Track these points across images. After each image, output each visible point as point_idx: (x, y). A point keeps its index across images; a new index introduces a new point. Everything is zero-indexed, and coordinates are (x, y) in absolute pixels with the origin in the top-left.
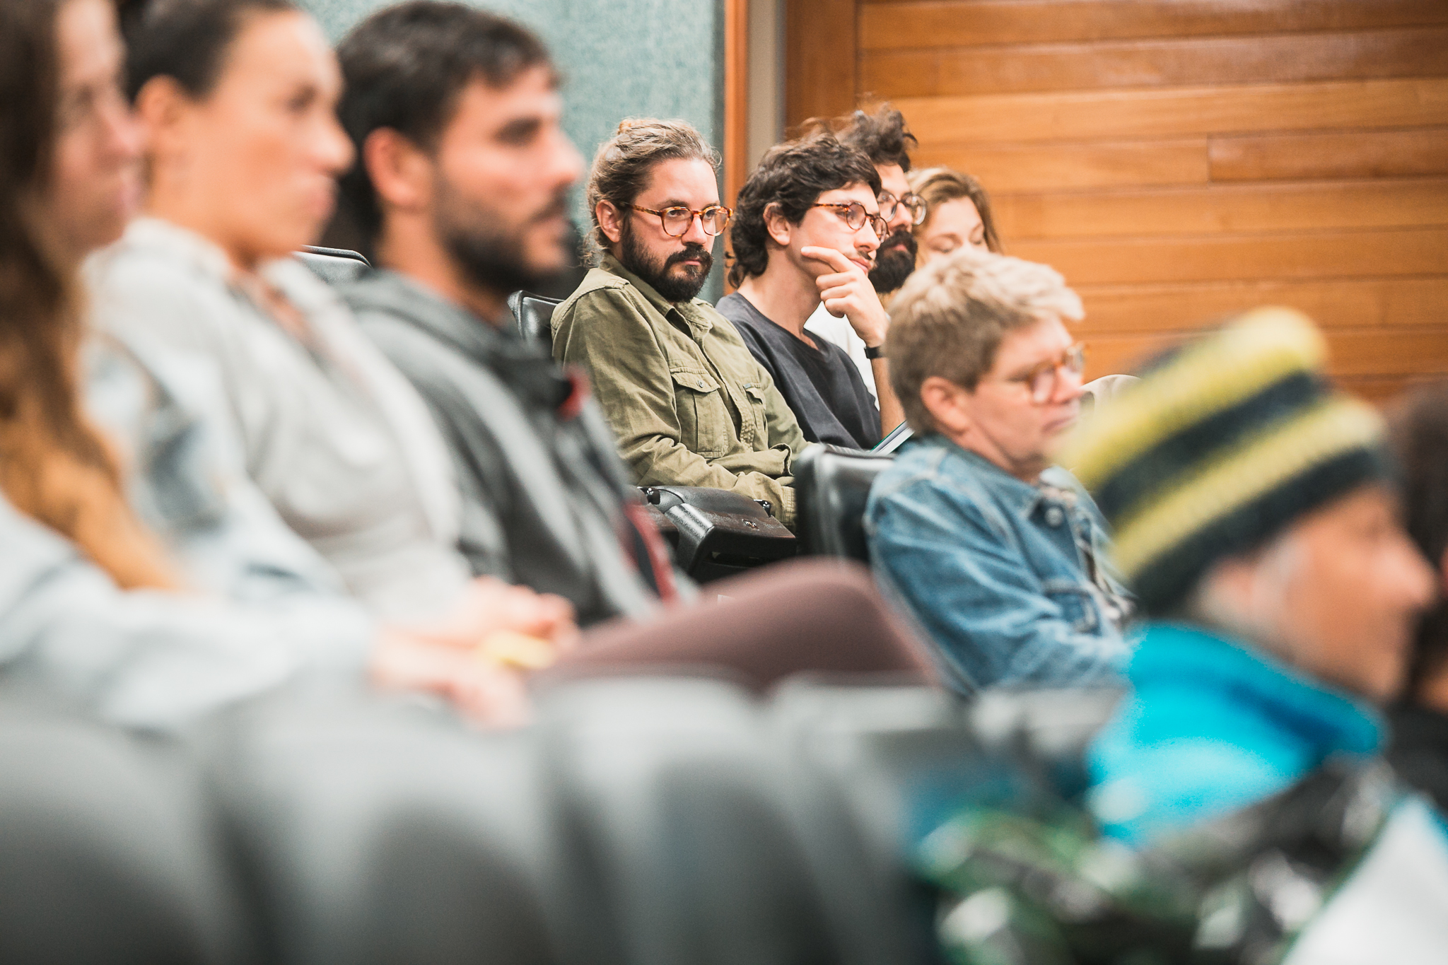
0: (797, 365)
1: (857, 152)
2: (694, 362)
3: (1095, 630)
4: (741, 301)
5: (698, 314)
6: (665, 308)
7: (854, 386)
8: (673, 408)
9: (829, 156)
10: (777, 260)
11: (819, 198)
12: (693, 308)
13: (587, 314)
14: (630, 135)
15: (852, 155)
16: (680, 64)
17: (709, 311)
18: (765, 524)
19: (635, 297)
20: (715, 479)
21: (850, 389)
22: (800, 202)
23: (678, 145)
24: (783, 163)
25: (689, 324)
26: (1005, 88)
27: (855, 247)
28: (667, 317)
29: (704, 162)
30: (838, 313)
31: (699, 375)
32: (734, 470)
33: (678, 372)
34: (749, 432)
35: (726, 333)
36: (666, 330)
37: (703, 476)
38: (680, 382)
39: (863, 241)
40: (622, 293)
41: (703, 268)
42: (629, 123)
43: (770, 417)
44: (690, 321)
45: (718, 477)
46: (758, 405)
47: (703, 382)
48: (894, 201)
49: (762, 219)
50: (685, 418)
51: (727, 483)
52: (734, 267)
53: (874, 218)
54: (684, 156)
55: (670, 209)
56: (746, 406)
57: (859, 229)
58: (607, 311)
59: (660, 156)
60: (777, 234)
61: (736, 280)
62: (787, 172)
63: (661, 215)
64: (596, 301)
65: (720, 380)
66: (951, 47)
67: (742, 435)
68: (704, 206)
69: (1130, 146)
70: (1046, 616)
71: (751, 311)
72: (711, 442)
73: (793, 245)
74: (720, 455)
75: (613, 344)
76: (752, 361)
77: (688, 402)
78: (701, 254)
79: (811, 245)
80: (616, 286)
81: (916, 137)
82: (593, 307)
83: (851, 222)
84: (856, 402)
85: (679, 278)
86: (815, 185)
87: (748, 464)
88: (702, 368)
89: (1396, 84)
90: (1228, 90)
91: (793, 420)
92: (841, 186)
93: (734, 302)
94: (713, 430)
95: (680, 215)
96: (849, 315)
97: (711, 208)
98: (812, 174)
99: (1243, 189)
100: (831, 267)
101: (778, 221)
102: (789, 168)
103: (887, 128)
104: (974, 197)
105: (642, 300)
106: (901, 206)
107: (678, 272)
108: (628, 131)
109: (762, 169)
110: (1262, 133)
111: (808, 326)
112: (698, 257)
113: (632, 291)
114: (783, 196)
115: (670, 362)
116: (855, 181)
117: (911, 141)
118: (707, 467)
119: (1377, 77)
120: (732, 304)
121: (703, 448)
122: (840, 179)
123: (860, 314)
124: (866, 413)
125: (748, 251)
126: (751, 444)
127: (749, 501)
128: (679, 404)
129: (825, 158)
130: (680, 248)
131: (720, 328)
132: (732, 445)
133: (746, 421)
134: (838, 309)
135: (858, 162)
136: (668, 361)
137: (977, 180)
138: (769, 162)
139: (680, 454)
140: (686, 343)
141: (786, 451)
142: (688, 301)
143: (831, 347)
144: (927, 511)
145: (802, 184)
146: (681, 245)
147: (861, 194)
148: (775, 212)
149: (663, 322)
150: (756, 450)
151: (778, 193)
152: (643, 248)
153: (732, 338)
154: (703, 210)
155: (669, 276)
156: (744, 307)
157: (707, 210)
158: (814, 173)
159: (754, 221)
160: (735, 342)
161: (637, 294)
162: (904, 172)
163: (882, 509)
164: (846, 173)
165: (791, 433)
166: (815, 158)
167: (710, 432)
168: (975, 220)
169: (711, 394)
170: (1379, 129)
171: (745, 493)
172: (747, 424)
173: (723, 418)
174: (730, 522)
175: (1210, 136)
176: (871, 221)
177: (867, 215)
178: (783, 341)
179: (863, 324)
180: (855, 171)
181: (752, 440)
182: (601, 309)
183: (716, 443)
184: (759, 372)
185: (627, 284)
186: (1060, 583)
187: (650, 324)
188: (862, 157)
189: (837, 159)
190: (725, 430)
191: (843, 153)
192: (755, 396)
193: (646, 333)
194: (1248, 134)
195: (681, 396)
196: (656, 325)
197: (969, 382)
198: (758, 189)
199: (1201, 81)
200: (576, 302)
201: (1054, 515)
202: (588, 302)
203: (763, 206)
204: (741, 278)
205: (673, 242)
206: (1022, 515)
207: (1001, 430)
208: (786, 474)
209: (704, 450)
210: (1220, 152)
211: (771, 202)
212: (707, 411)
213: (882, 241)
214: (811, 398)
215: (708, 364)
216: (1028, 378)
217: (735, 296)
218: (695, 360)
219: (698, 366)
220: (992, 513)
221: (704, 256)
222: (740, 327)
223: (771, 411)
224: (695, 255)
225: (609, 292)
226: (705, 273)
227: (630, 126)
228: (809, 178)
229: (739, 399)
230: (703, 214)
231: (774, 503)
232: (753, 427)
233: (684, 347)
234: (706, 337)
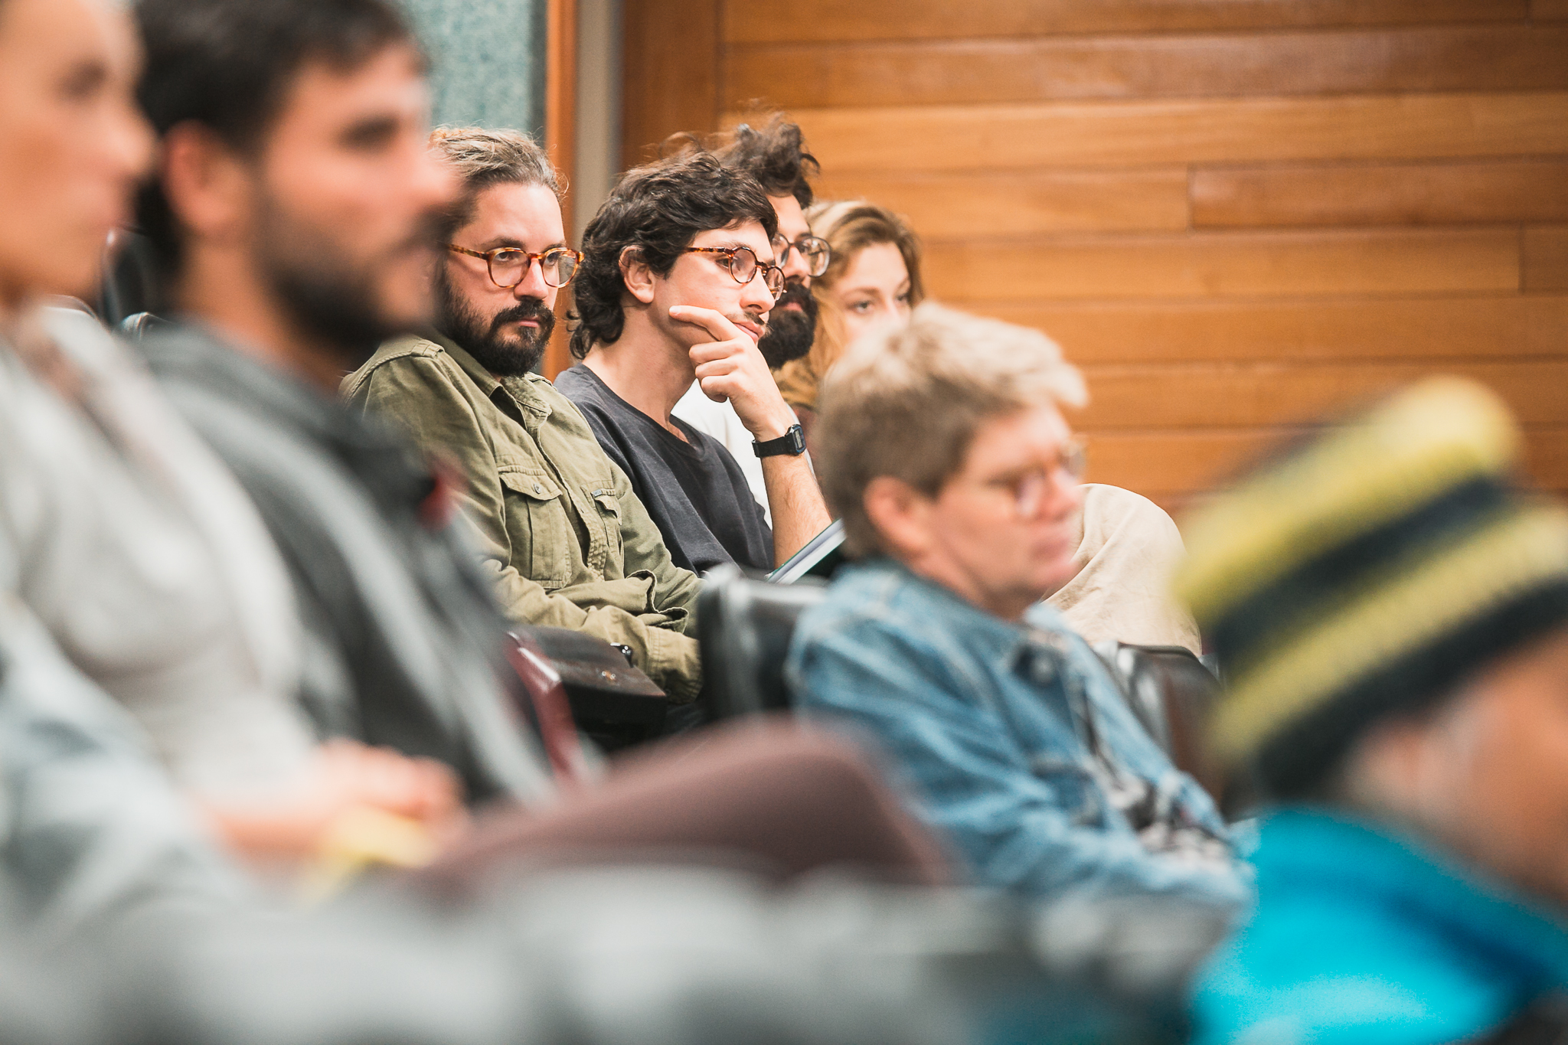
0: (661, 463)
1: (745, 179)
2: (528, 460)
3: (1098, 823)
4: (586, 376)
5: (532, 395)
6: (489, 385)
7: (737, 495)
8: (501, 520)
9: (708, 184)
10: (636, 322)
11: (694, 240)
12: (526, 386)
13: (387, 389)
14: (446, 150)
15: (738, 183)
16: (485, 58)
17: (547, 390)
18: (626, 676)
19: (452, 369)
20: (557, 615)
21: (732, 497)
22: (669, 245)
23: (511, 165)
24: (645, 192)
25: (520, 408)
26: (916, 99)
27: (742, 307)
28: (492, 398)
29: (545, 187)
30: (718, 395)
31: (535, 477)
32: (583, 604)
33: (508, 472)
34: (599, 554)
35: (569, 421)
36: (492, 416)
37: (540, 611)
38: (510, 485)
39: (752, 298)
40: (434, 363)
41: (542, 331)
42: (443, 133)
43: (627, 535)
44: (522, 404)
45: (562, 613)
46: (611, 519)
47: (541, 486)
48: (786, 245)
49: (617, 267)
50: (516, 534)
51: (570, 619)
52: (578, 330)
53: (767, 267)
54: (518, 180)
55: (499, 251)
56: (595, 520)
57: (747, 282)
58: (414, 386)
59: (486, 178)
60: (636, 288)
61: (579, 348)
62: (651, 204)
63: (487, 258)
64: (399, 372)
65: (562, 486)
66: (845, 42)
67: (590, 560)
68: (546, 247)
69: (1082, 178)
70: (1033, 804)
71: (601, 390)
72: (549, 567)
73: (658, 303)
74: (561, 586)
75: (421, 430)
76: (604, 460)
77: (521, 513)
78: (539, 312)
79: (682, 304)
80: (426, 353)
81: (815, 157)
82: (394, 381)
83: (736, 272)
84: (740, 514)
85: (510, 344)
86: (689, 222)
87: (598, 597)
88: (538, 468)
89: (1443, 101)
90: (1217, 105)
91: (658, 537)
92: (724, 224)
93: (578, 378)
94: (552, 550)
95: (512, 258)
96: (734, 397)
97: (554, 250)
98: (685, 208)
99: (1235, 238)
100: (709, 332)
101: (638, 270)
102: (653, 199)
103: (778, 146)
104: (903, 244)
105: (460, 373)
106: (794, 251)
107: (509, 336)
108: (441, 143)
109: (618, 199)
110: (1260, 164)
111: (676, 412)
112: (536, 316)
113: (446, 359)
114: (645, 237)
115: (498, 458)
116: (742, 218)
117: (811, 165)
118: (546, 599)
119: (1416, 91)
120: (575, 381)
121: (539, 575)
122: (723, 215)
123: (748, 397)
124: (753, 531)
125: (597, 310)
126: (602, 571)
127: (605, 645)
128: (509, 516)
129: (702, 186)
130: (512, 303)
131: (561, 414)
132: (577, 573)
133: (596, 540)
134: (720, 390)
135: (747, 192)
136: (495, 456)
137: (906, 220)
138: (627, 190)
139: (509, 582)
140: (518, 433)
141: (649, 580)
142: (521, 375)
143: (706, 440)
144: (876, 659)
145: (671, 221)
146: (513, 298)
147: (752, 236)
148: (634, 259)
149: (488, 404)
150: (607, 578)
151: (638, 232)
152: (461, 302)
153: (578, 427)
154: (544, 252)
155: (497, 340)
156: (592, 385)
157: (549, 252)
158: (687, 206)
159: (606, 270)
160: (581, 433)
161: (454, 365)
162: (803, 208)
163: (813, 656)
164: (731, 207)
165: (654, 556)
166: (688, 186)
167: (549, 553)
168: (900, 273)
169: (550, 503)
170: (1418, 161)
171: (597, 634)
172: (597, 544)
173: (566, 536)
174: (581, 672)
175: (1193, 168)
176: (762, 272)
177: (758, 263)
178: (645, 434)
179: (750, 409)
180: (743, 204)
181: (603, 566)
182: (406, 384)
183: (556, 569)
184: (612, 473)
185: (440, 351)
186: (1052, 758)
187: (472, 405)
188: (751, 186)
189: (718, 187)
190: (567, 552)
191: (726, 181)
192: (608, 508)
193: (467, 418)
194: (1243, 165)
195: (511, 504)
196: (479, 407)
197: (931, 487)
198: (612, 226)
199: (1180, 92)
200: (371, 373)
201: (1043, 667)
202: (388, 374)
203: (619, 249)
204: (587, 345)
205: (502, 295)
206: (1002, 666)
207: (976, 553)
208: (649, 610)
209: (540, 577)
210: (1205, 189)
211: (630, 244)
212: (545, 526)
213: (778, 298)
214: (681, 508)
215: (545, 462)
216: (1012, 483)
217: (579, 370)
218: (528, 456)
219: (533, 464)
220: (961, 664)
221: (544, 315)
222: (587, 412)
223: (628, 526)
224: (533, 312)
225: (417, 361)
226: (545, 337)
227: (445, 138)
228: (680, 214)
229: (586, 510)
230: (544, 258)
231: (638, 650)
232: (605, 549)
233: (516, 438)
234: (543, 427)
